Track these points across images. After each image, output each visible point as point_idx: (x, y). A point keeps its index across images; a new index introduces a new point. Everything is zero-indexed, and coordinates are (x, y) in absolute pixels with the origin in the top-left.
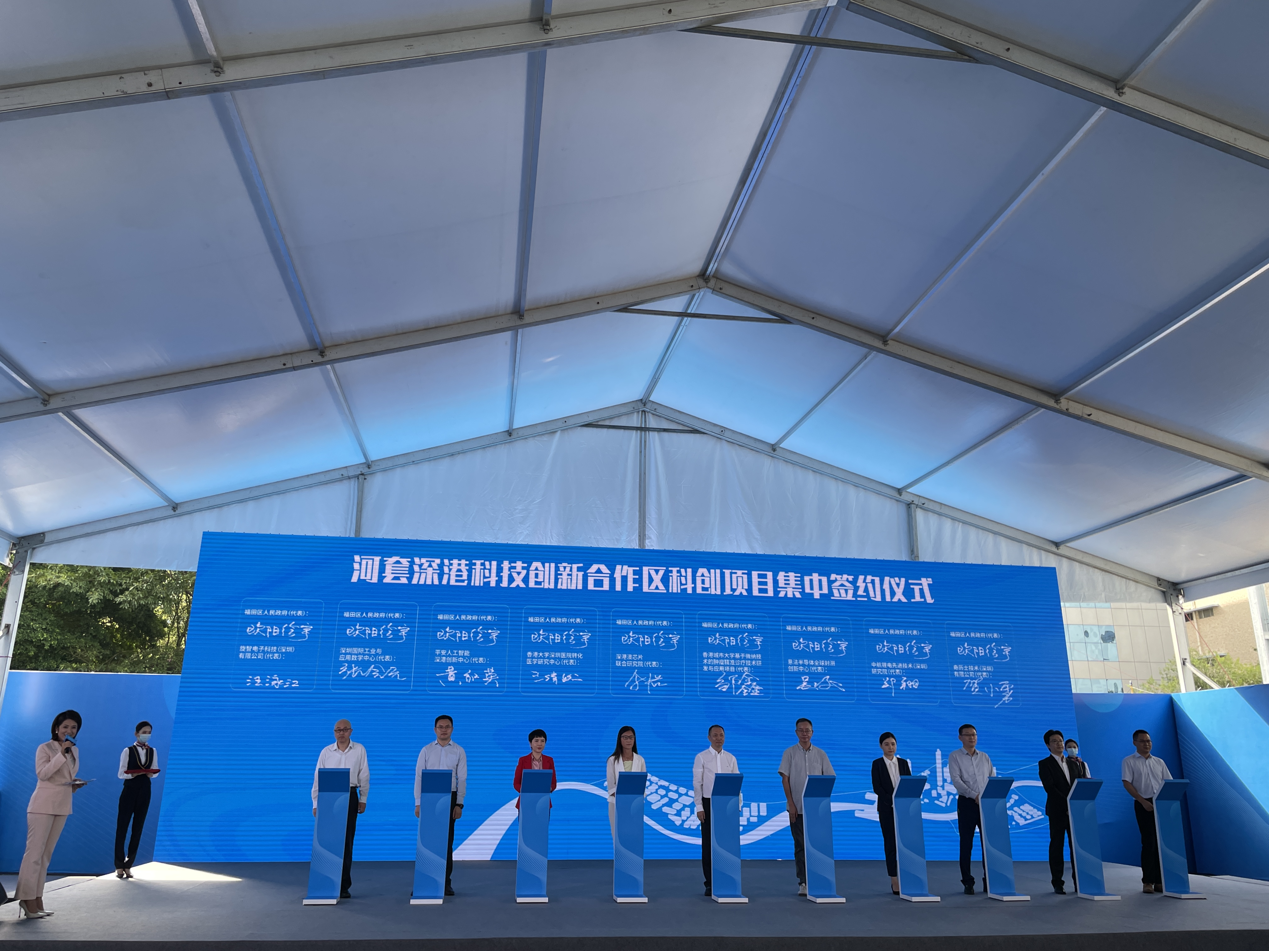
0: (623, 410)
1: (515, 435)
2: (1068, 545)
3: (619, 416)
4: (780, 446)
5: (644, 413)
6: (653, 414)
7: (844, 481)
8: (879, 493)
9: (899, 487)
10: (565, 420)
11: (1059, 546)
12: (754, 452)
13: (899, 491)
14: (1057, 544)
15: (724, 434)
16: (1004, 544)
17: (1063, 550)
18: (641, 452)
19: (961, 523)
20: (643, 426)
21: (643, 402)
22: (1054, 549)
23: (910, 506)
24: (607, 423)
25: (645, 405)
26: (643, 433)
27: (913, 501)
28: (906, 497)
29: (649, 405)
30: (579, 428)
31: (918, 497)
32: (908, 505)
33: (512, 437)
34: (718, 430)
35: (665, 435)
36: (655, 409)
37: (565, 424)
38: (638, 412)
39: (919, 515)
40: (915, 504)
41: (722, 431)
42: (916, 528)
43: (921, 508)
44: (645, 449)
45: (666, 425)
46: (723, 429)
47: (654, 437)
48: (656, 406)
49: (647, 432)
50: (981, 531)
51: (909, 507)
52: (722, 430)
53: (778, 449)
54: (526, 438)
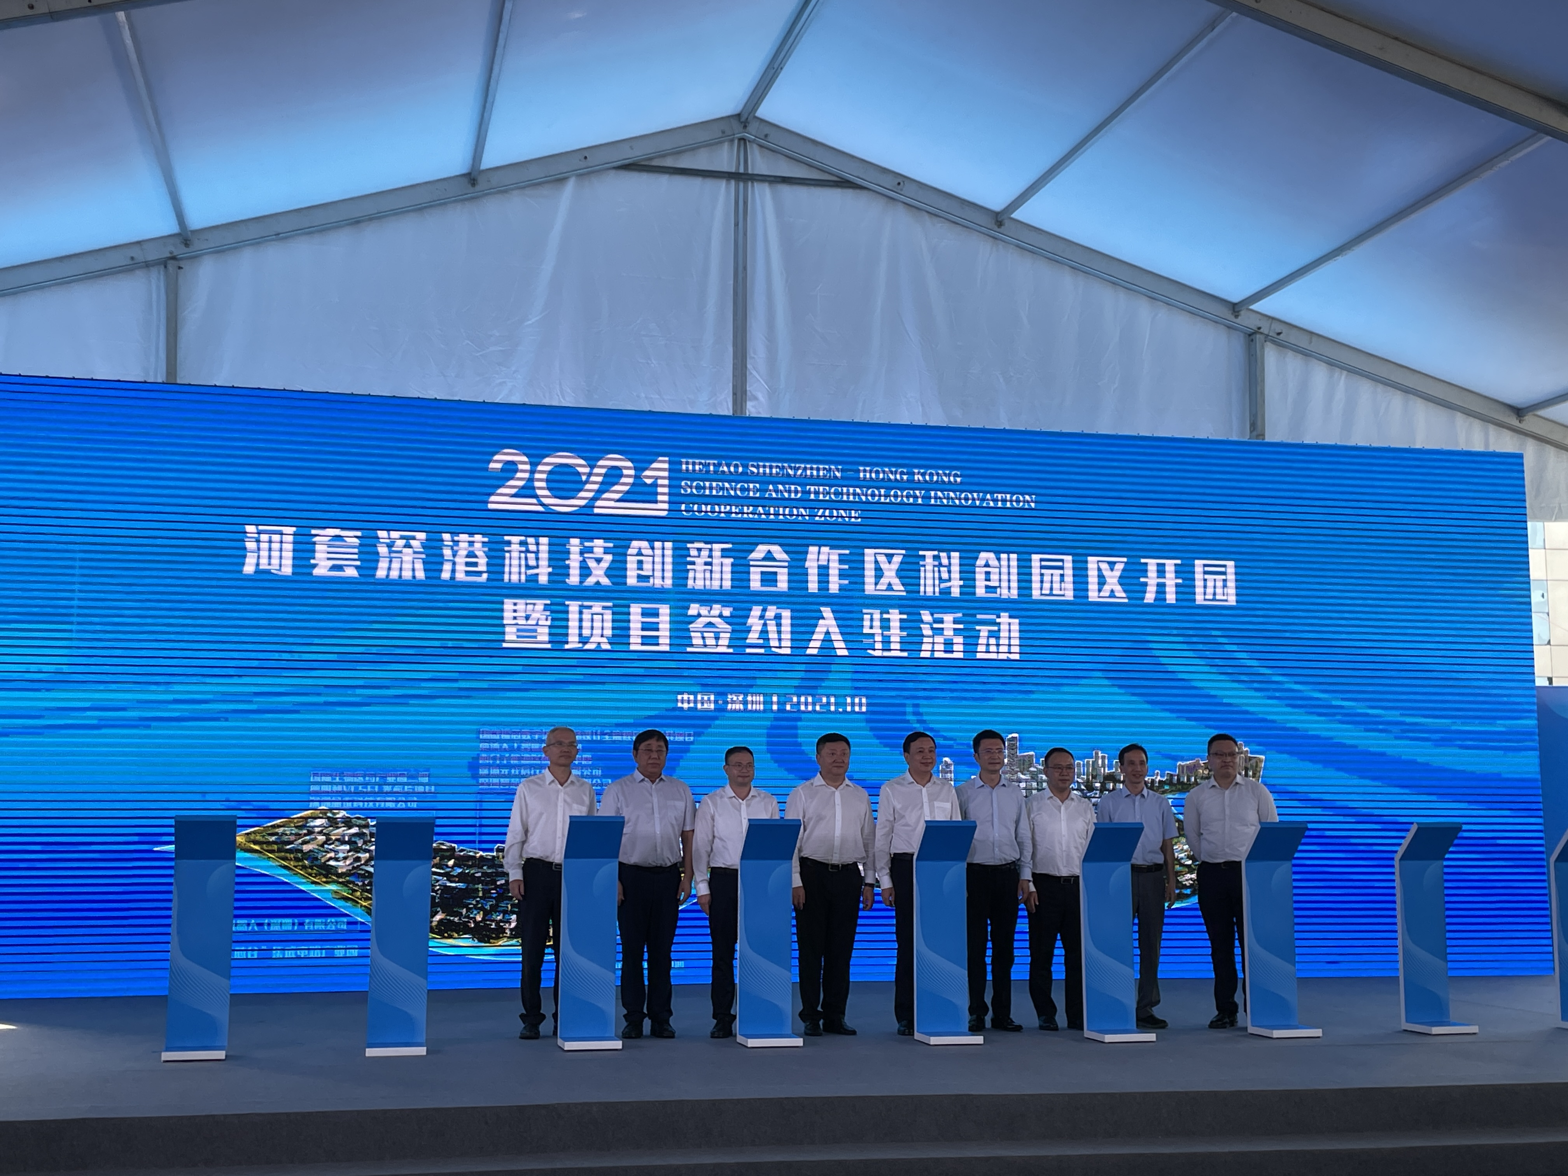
0: (702, 136)
1: (482, 185)
2: (1541, 413)
3: (693, 149)
4: (1013, 216)
5: (742, 142)
6: (761, 146)
7: (1130, 288)
8: (1194, 313)
9: (1235, 299)
10: (584, 153)
11: (1523, 417)
12: (959, 228)
13: (1235, 308)
14: (1519, 412)
15: (901, 190)
16: (1422, 412)
17: (1530, 423)
18: (736, 224)
19: (1345, 373)
20: (742, 170)
21: (743, 119)
22: (1514, 421)
23: (1253, 337)
24: (669, 162)
25: (745, 127)
26: (741, 185)
27: (1259, 328)
28: (1246, 320)
29: (753, 127)
30: (614, 171)
31: (1270, 320)
32: (1250, 335)
33: (478, 188)
34: (889, 182)
35: (786, 190)
36: (766, 136)
37: (583, 164)
38: (732, 141)
39: (1271, 356)
40: (1262, 333)
41: (899, 184)
42: (1263, 380)
43: (1274, 342)
44: (745, 219)
45: (785, 169)
46: (902, 179)
47: (762, 195)
48: (767, 130)
49: (750, 184)
50: (1380, 388)
51: (1252, 340)
52: (899, 180)
53: (1007, 223)
54: (505, 191)
